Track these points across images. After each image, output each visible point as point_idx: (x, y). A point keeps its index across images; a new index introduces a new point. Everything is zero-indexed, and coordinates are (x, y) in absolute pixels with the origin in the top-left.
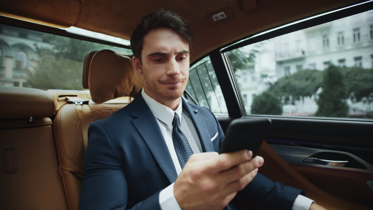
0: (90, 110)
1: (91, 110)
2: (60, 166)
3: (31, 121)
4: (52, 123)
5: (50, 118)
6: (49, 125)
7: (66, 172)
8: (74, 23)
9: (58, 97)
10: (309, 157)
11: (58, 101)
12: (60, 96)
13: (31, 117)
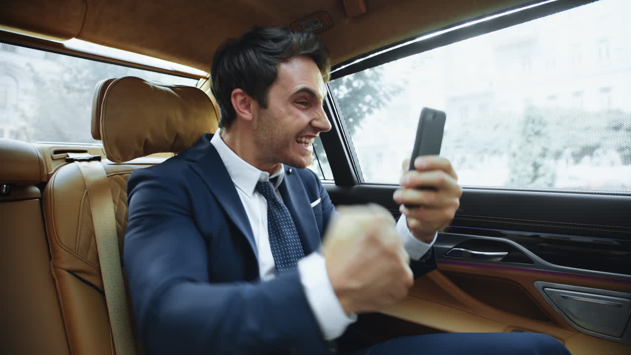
0: (105, 173)
1: (107, 174)
2: (51, 262)
3: (4, 190)
4: (40, 196)
5: (38, 187)
6: (37, 198)
7: (60, 270)
8: (76, 33)
9: (52, 153)
10: (454, 247)
11: (53, 159)
12: (56, 152)
13: (5, 186)
